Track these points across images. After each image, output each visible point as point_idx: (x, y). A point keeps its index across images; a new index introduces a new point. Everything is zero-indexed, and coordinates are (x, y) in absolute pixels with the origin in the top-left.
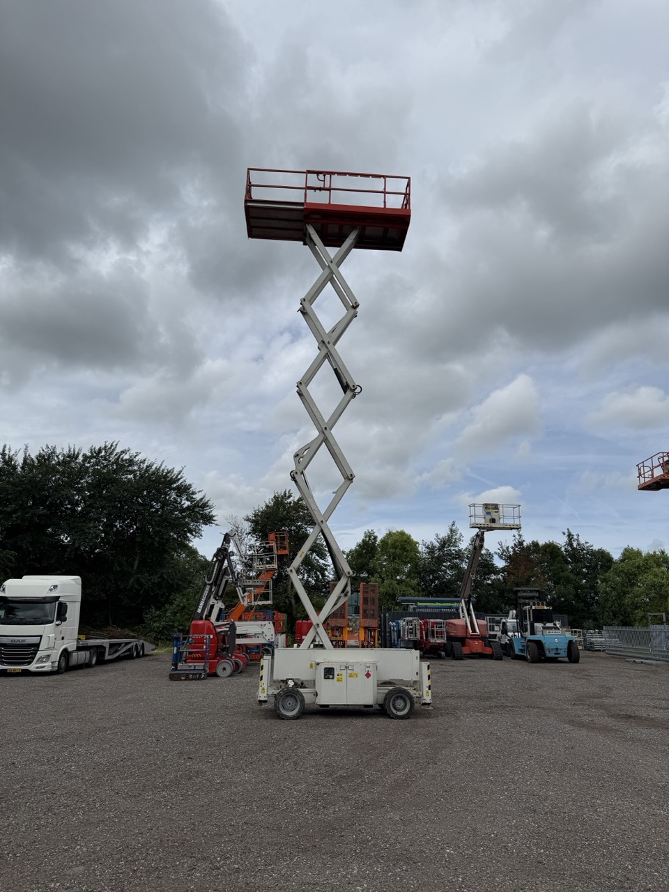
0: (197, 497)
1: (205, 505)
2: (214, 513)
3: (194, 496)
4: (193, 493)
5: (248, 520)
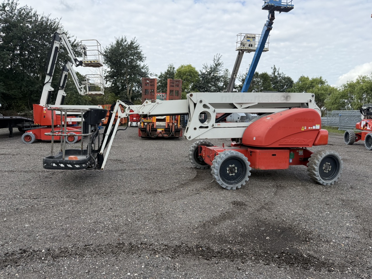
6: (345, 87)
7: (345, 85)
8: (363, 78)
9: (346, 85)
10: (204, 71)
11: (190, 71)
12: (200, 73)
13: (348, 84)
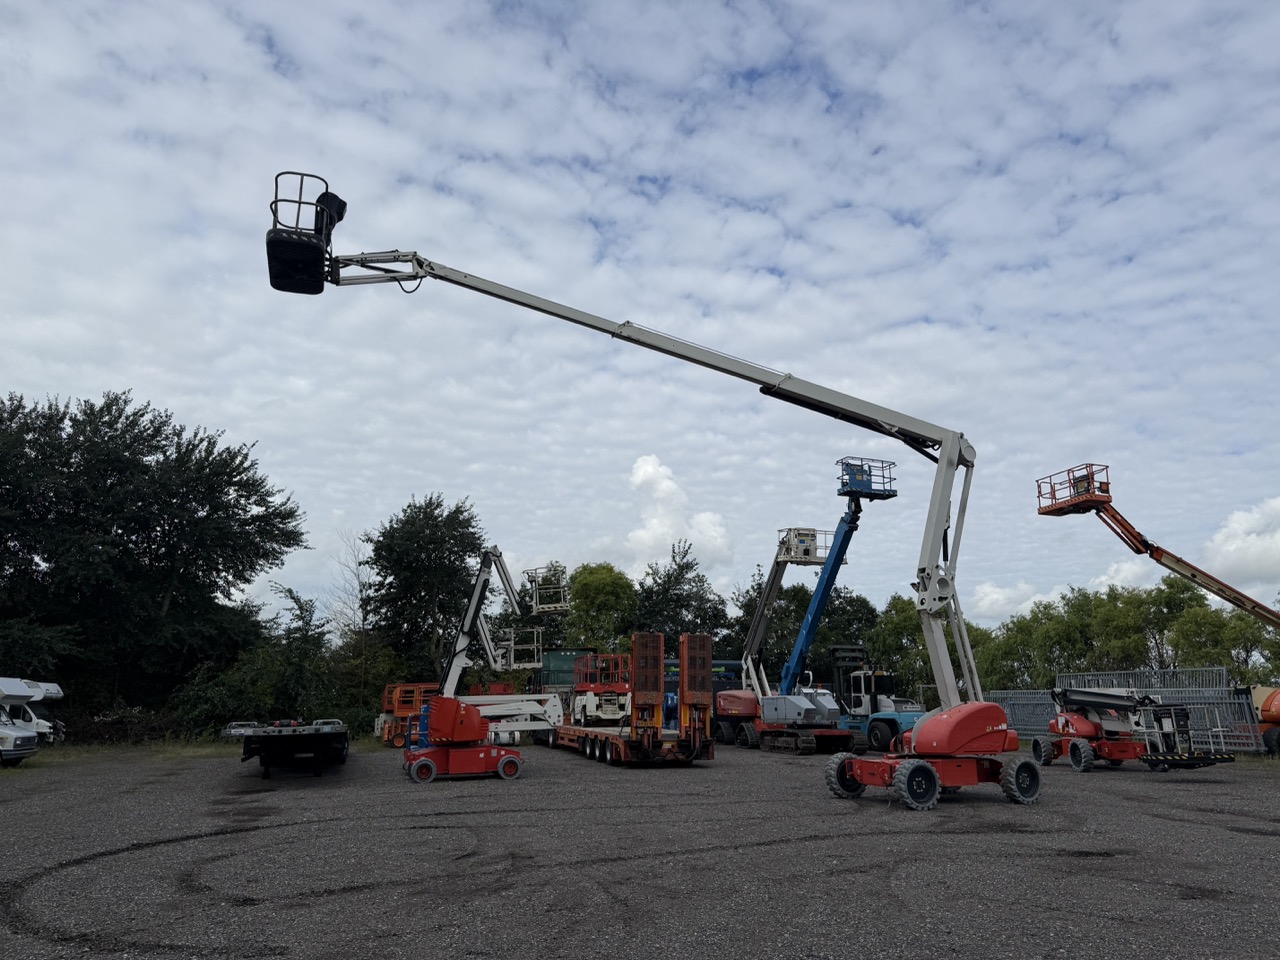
0: (276, 500)
1: (291, 514)
2: (303, 528)
3: (269, 499)
4: (269, 494)
5: (369, 540)
6: (1009, 629)
7: (1007, 625)
8: (1046, 607)
9: (1011, 626)
10: (649, 582)
11: (613, 583)
12: (637, 587)
13: (1012, 622)
